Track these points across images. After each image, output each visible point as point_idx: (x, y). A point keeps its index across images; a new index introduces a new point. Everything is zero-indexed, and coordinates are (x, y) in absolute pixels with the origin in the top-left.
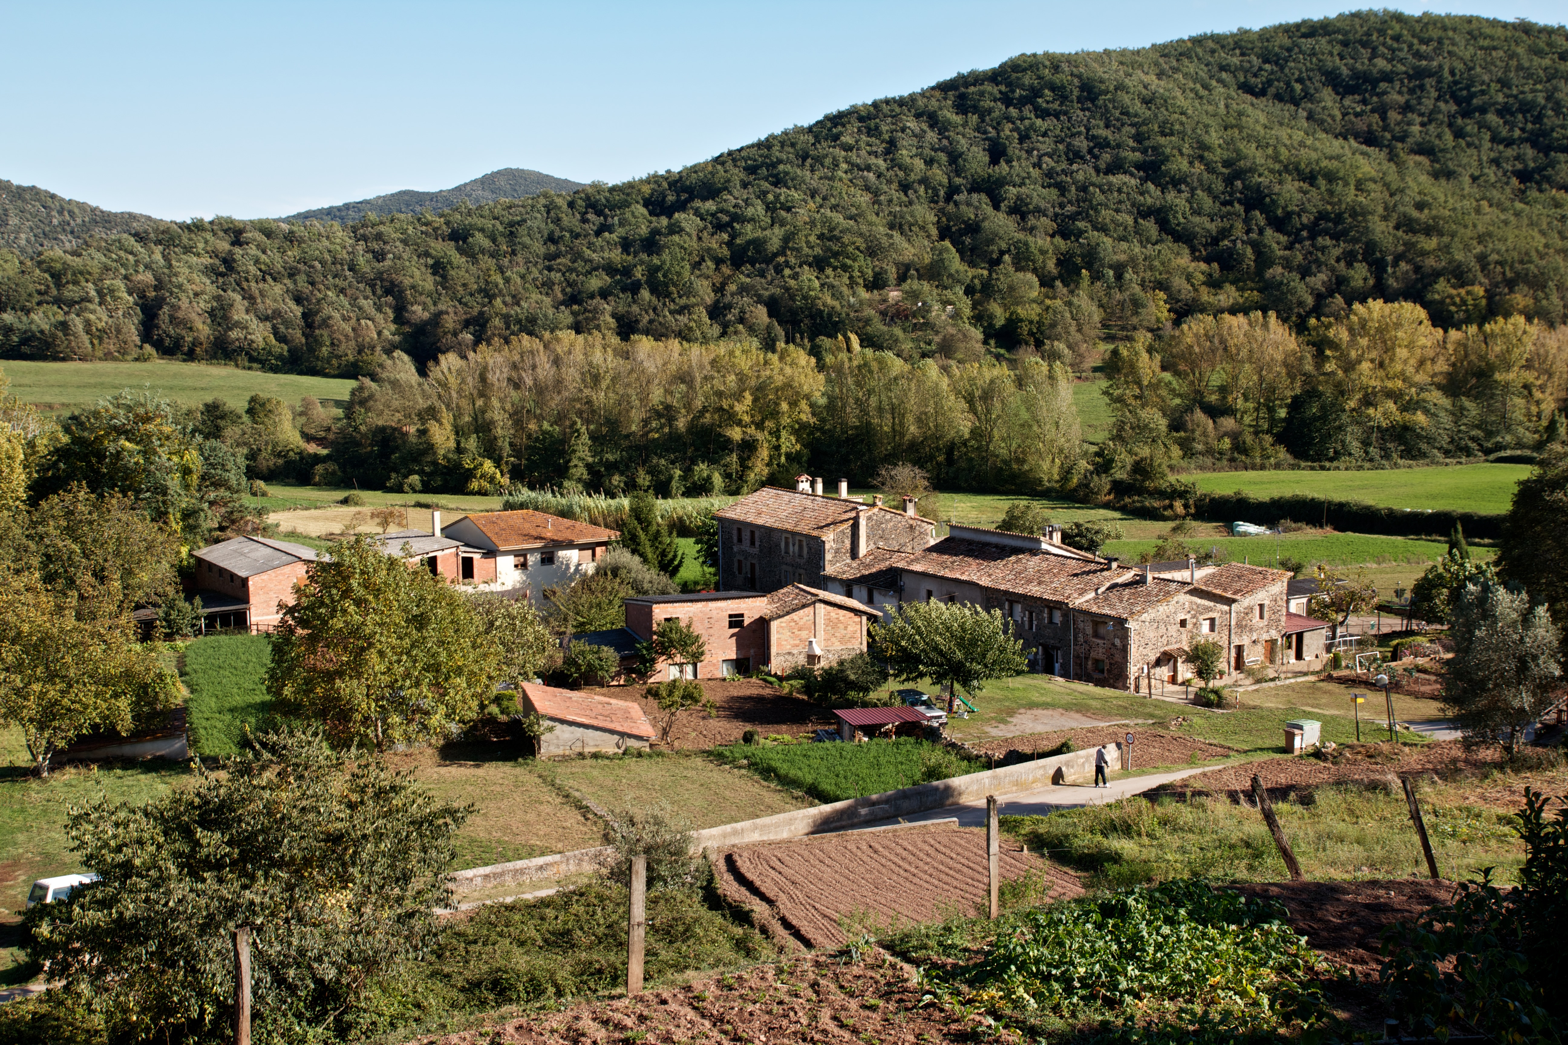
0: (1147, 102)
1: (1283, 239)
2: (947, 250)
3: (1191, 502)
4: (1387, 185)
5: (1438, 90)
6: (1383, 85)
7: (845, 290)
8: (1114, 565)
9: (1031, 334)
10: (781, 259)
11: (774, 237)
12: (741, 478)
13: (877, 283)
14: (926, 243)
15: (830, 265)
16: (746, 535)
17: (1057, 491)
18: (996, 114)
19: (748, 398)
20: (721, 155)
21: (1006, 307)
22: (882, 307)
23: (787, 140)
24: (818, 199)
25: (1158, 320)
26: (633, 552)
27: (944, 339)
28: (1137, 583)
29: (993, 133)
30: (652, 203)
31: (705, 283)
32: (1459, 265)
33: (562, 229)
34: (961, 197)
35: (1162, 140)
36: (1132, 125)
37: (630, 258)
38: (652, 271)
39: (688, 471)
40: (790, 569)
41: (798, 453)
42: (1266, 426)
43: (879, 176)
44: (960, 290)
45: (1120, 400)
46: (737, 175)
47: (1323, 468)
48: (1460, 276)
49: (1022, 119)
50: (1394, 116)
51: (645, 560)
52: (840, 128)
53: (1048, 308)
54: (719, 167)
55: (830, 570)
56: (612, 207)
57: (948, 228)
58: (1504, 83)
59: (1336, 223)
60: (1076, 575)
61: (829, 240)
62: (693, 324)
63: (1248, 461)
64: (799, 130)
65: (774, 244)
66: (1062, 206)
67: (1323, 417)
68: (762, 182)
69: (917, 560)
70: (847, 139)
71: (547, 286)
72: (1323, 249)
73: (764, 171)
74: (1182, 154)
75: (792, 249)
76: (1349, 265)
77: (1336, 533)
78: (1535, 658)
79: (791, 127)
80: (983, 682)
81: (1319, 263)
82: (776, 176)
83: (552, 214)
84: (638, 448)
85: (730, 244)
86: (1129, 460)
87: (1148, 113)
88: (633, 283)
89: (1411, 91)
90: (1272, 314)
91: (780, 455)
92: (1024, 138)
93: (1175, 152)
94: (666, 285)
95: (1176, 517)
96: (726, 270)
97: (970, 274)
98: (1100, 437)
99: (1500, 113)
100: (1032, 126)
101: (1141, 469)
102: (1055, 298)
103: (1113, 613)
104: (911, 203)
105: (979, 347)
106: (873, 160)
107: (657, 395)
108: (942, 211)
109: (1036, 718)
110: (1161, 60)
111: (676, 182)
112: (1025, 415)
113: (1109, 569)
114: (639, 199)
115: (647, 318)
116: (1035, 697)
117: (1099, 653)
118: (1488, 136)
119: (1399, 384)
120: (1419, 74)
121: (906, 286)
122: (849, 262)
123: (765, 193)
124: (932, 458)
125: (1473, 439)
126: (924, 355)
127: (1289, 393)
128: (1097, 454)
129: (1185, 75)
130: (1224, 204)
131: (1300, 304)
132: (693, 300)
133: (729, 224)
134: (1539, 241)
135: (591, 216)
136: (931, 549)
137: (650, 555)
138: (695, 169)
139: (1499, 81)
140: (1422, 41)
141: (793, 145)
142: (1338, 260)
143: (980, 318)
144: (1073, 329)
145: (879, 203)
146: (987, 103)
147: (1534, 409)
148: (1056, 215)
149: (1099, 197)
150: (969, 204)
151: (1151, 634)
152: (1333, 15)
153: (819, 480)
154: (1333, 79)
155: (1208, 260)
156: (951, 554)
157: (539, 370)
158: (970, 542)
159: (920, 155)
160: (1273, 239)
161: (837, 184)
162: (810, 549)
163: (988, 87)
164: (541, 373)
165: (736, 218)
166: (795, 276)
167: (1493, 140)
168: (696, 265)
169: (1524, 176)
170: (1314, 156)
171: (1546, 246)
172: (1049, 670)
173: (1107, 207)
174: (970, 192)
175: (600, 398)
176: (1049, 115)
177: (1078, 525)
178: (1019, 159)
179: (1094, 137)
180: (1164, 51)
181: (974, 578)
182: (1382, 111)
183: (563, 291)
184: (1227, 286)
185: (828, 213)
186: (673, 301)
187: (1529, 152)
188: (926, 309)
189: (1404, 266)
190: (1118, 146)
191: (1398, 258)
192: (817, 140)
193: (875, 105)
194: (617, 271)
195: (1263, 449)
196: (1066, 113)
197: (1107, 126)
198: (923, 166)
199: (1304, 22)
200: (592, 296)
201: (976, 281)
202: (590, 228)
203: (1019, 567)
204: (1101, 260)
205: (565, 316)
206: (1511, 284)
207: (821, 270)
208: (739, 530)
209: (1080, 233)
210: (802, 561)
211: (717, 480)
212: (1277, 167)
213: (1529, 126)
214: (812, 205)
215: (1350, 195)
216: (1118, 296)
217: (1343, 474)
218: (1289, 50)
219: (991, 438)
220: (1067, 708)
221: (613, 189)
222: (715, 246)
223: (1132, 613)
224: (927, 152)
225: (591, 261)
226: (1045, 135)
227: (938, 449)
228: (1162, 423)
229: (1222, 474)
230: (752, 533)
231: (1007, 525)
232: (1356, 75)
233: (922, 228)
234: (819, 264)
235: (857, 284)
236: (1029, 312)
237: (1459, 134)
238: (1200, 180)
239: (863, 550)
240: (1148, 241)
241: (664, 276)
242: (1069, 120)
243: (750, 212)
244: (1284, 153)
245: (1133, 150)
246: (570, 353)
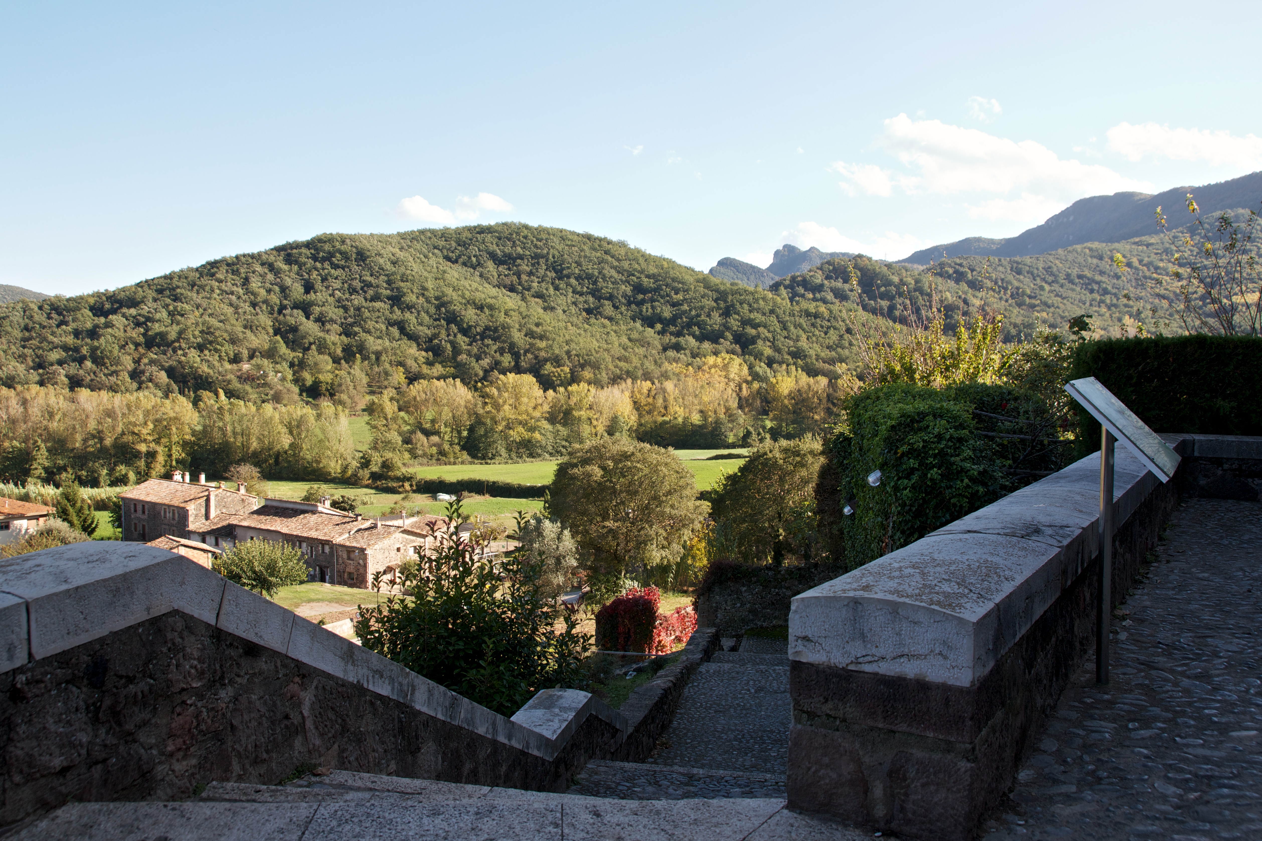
0: (394, 263)
1: (467, 340)
2: (278, 342)
3: (414, 483)
4: (521, 313)
5: (546, 265)
6: (519, 261)
7: (216, 364)
8: (360, 518)
9: (327, 390)
10: (177, 344)
11: (173, 332)
12: (147, 474)
13: (236, 360)
14: (266, 337)
15: (207, 348)
16: (139, 508)
17: (339, 479)
18: (308, 265)
19: (151, 426)
20: (141, 282)
21: (312, 375)
22: (239, 374)
23: (182, 275)
24: (201, 310)
25: (399, 383)
26: (64, 520)
27: (276, 393)
28: (372, 528)
29: (306, 276)
30: (95, 309)
31: (128, 357)
32: (557, 356)
33: (34, 323)
34: (287, 311)
35: (402, 284)
36: (386, 275)
37: (79, 342)
38: (94, 350)
39: (111, 471)
40: (167, 527)
41: (183, 459)
42: (456, 441)
43: (239, 298)
44: (285, 365)
45: (375, 427)
46: (151, 294)
47: (487, 463)
48: (557, 361)
49: (323, 269)
50: (524, 277)
51: (72, 524)
52: (215, 269)
53: (337, 376)
54: (139, 289)
55: (192, 527)
56: (69, 310)
57: (279, 329)
58: (579, 264)
59: (494, 332)
60: (338, 525)
61: (207, 334)
62: (119, 382)
63: (447, 460)
64: (191, 270)
65: (173, 335)
66: (345, 318)
67: (486, 435)
68: (166, 299)
69: (244, 519)
70: (220, 276)
71: (22, 358)
72: (488, 346)
73: (167, 293)
74: (412, 292)
75: (184, 339)
76: (502, 354)
77: (492, 498)
78: (564, 557)
79: (185, 267)
80: (280, 589)
81: (486, 354)
82: (175, 296)
83: (27, 313)
84: (79, 457)
85: (144, 335)
86: (380, 460)
87: (394, 269)
88: (80, 357)
89: (533, 265)
90: (458, 381)
91: (172, 461)
92: (324, 279)
93: (409, 291)
94: (103, 358)
95: (407, 491)
96: (142, 350)
97: (292, 356)
98: (365, 448)
99: (577, 279)
100: (329, 273)
101: (386, 465)
102: (341, 370)
103: (358, 545)
104: (257, 314)
105: (296, 397)
106: (235, 289)
107: (92, 425)
108: (276, 319)
109: (312, 608)
110: (402, 241)
111: (111, 297)
112: (321, 436)
113: (357, 520)
114: (87, 306)
115: (89, 378)
116: (312, 596)
117: (351, 569)
118: (571, 290)
119: (525, 417)
120: (537, 257)
121: (253, 362)
122: (219, 347)
123: (167, 305)
124: (266, 461)
125: (563, 447)
126: (263, 402)
127: (468, 423)
128: (362, 458)
129: (415, 250)
130: (435, 320)
131: (476, 375)
132: (120, 368)
133: (145, 323)
134: (596, 344)
135: (54, 315)
136: (254, 513)
137: (76, 522)
138: (124, 290)
139: (576, 262)
140: (538, 240)
141: (186, 278)
142: (496, 352)
143: (297, 381)
144: (351, 388)
145: (238, 314)
146: (303, 259)
147: (594, 431)
148: (342, 323)
149: (367, 314)
150: (291, 316)
151: (380, 556)
152: (493, 223)
153: (187, 474)
154: (493, 256)
155: (426, 351)
156: (265, 515)
157: (10, 409)
158: (277, 508)
159: (264, 287)
160: (461, 340)
161: (213, 301)
162: (179, 514)
163: (304, 250)
164: (12, 412)
165: (148, 319)
166: (185, 355)
167: (573, 292)
168: (122, 347)
169: (589, 311)
170: (483, 296)
171: (599, 347)
172: (323, 580)
173: (371, 320)
174: (292, 309)
175: (54, 425)
176: (339, 267)
177: (343, 497)
178: (321, 291)
179: (364, 281)
180: (402, 236)
181: (279, 529)
182: (518, 275)
183: (33, 361)
184: (437, 364)
185: (207, 318)
186: (107, 368)
187: (591, 299)
188: (265, 375)
189: (530, 356)
190: (378, 286)
191: (527, 351)
192: (201, 275)
193: (237, 257)
194: (70, 349)
195: (455, 453)
196: (348, 267)
197: (371, 275)
198: (265, 293)
199: (479, 226)
200: (52, 365)
201: (296, 360)
202: (53, 323)
203: (305, 521)
204: (367, 349)
205: (34, 376)
206: (583, 366)
207: (202, 351)
208: (135, 505)
209: (356, 334)
210: (175, 522)
211: (132, 476)
212: (464, 301)
213: (591, 286)
214: (197, 313)
215: (502, 318)
216: (376, 369)
217: (497, 466)
218: (471, 240)
219: (302, 448)
220: (330, 601)
221: (69, 300)
222: (134, 335)
223: (369, 545)
224: (268, 285)
225: (53, 343)
226: (336, 278)
227: (270, 456)
228: (399, 440)
229: (433, 468)
230: (143, 506)
231: (307, 498)
232: (505, 255)
233: (264, 328)
234: (201, 348)
235: (224, 360)
236: (326, 377)
237: (557, 288)
238: (422, 307)
239: (213, 514)
240: (394, 339)
241: (101, 353)
242: (350, 270)
243: (158, 316)
244: (467, 294)
245: (386, 289)
246: (35, 398)
